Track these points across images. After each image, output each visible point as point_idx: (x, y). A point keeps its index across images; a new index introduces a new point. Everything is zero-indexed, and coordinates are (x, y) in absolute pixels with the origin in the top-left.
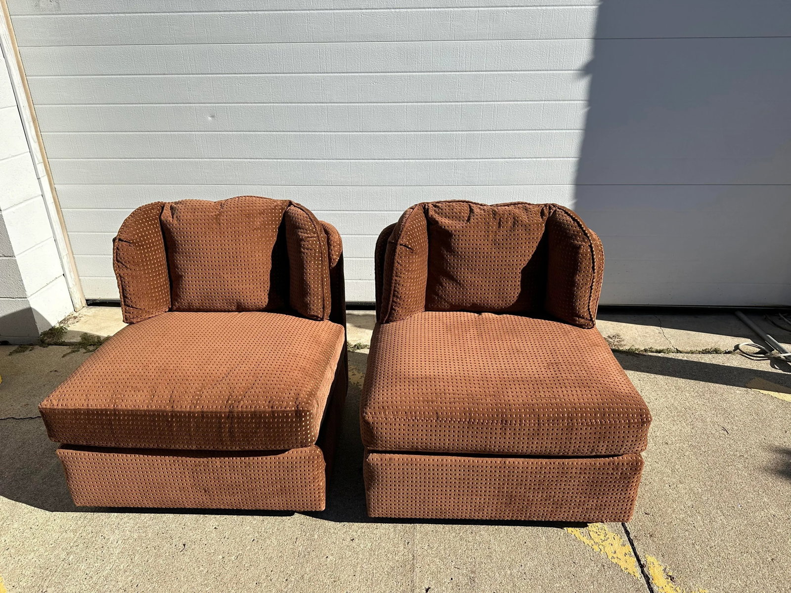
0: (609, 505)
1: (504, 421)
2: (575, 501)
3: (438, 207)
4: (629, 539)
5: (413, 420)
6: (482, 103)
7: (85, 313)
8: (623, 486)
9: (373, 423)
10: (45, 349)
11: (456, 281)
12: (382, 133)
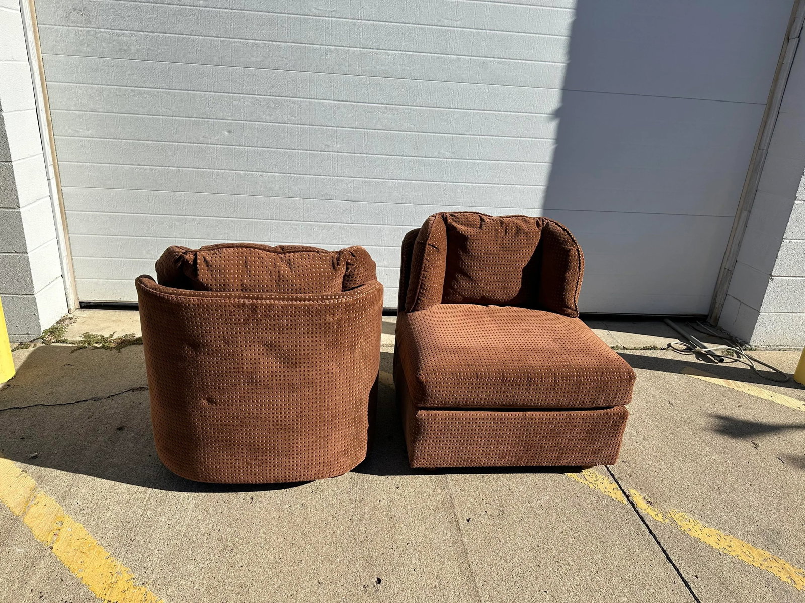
0: (602, 450)
1: (529, 379)
2: (577, 447)
3: (455, 216)
4: (614, 479)
5: (458, 379)
6: (470, 136)
7: (79, 315)
8: (613, 433)
9: (425, 382)
11: (470, 277)
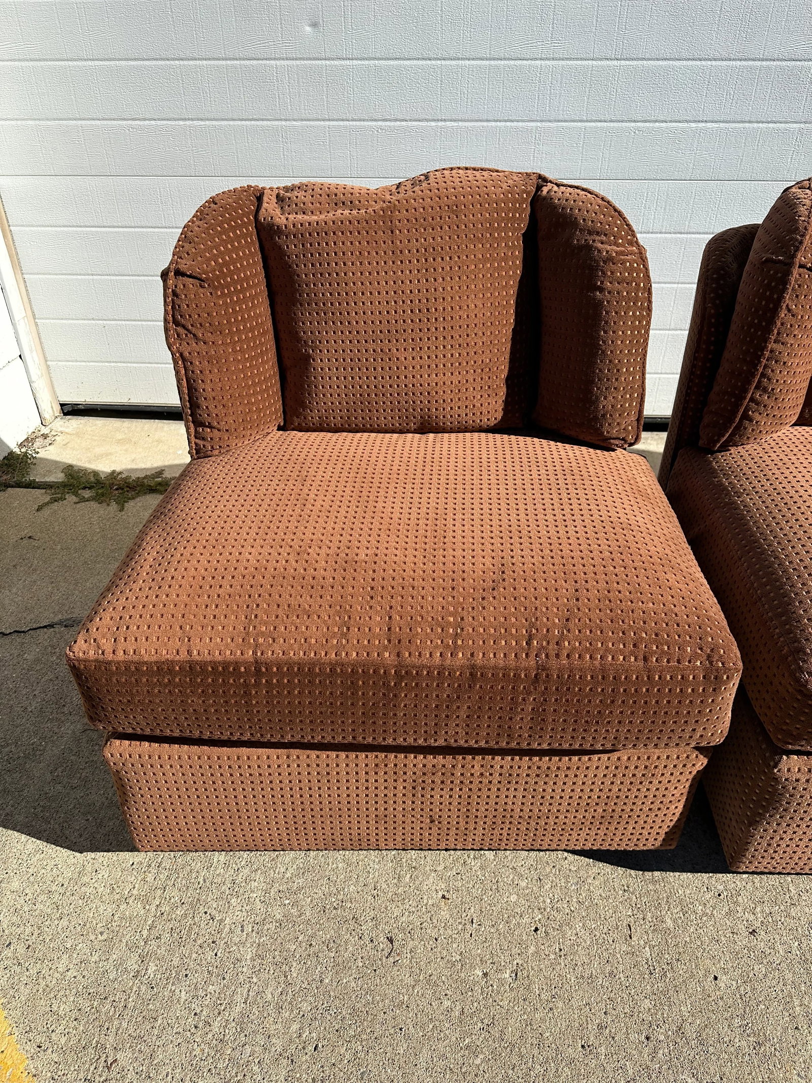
7: (60, 429)
10: (2, 494)
12: (660, 63)
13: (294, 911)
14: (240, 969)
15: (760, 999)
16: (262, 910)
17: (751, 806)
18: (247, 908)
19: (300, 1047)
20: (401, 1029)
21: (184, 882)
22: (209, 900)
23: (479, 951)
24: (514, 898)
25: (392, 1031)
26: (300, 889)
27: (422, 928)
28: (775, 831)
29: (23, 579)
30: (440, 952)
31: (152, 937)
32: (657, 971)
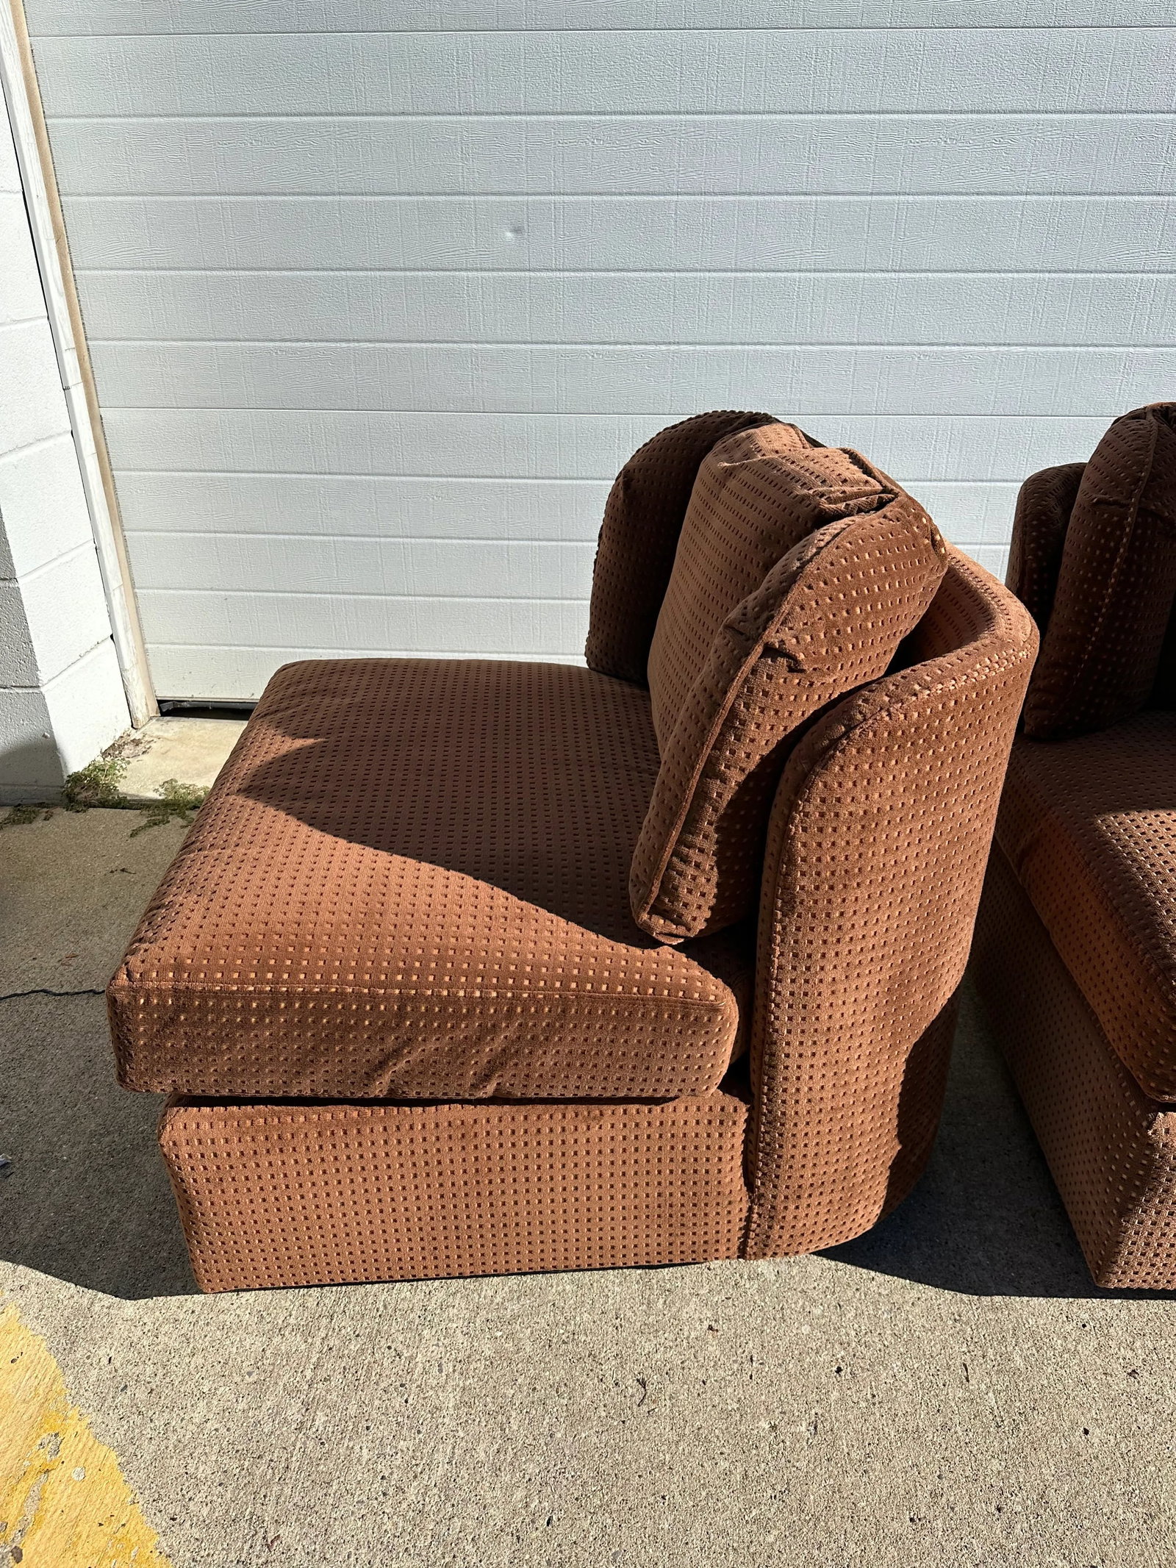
10: (81, 815)
12: (949, 275)
13: (509, 1346)
14: (440, 1420)
15: (1149, 1459)
16: (465, 1344)
17: (1121, 1188)
18: (445, 1342)
19: (527, 1520)
20: (663, 1497)
21: (357, 1308)
22: (393, 1331)
23: (763, 1397)
24: (806, 1329)
25: (651, 1500)
26: (515, 1317)
27: (683, 1368)
28: (1154, 1223)
29: (118, 922)
30: (711, 1399)
31: (319, 1378)
32: (1006, 1423)
